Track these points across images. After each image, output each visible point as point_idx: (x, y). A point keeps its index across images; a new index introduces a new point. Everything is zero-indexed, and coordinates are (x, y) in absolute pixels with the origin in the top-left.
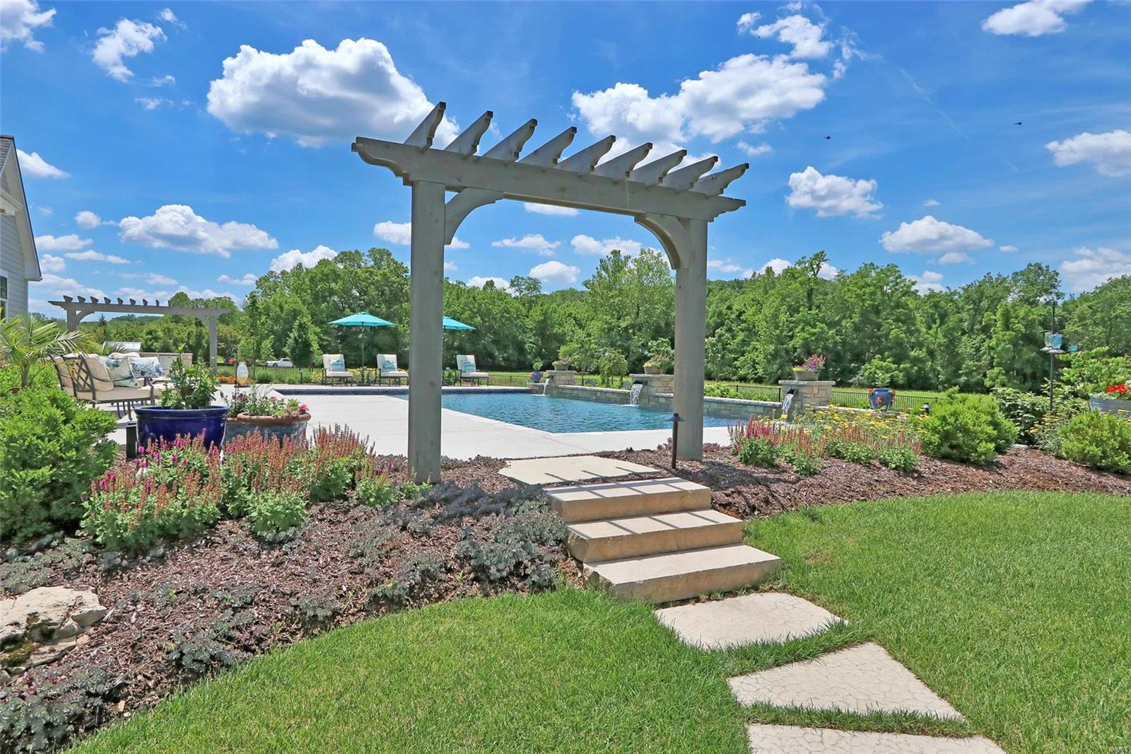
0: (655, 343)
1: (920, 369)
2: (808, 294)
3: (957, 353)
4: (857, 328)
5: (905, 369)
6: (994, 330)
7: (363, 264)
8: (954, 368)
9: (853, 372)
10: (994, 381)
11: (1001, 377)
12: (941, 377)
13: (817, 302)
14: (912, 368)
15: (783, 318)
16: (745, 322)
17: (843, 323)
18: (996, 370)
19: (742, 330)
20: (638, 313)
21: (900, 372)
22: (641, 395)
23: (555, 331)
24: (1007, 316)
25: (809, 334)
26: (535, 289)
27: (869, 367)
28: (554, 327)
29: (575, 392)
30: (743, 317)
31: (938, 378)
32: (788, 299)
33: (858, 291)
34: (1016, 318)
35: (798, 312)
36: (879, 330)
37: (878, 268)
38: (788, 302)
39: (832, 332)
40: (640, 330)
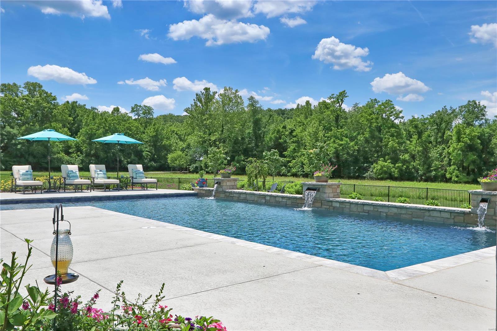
0: (269, 153)
1: (408, 167)
2: (336, 118)
3: (429, 156)
4: (367, 141)
5: (398, 167)
6: (451, 142)
7: (20, 94)
8: (427, 166)
9: (366, 170)
10: (451, 174)
11: (456, 172)
12: (420, 172)
13: (341, 124)
14: (402, 166)
15: (321, 134)
16: (295, 137)
17: (359, 137)
18: (452, 167)
19: (293, 142)
20: (222, 131)
21: (396, 169)
22: (315, 200)
23: (163, 143)
24: (459, 133)
25: (338, 145)
26: (149, 113)
27: (376, 166)
28: (163, 140)
29: (243, 196)
30: (294, 134)
31: (418, 173)
32: (323, 122)
33: (368, 117)
34: (465, 134)
35: (331, 130)
36: (381, 142)
37: (379, 102)
38: (323, 124)
39: (352, 144)
40: (224, 142)
